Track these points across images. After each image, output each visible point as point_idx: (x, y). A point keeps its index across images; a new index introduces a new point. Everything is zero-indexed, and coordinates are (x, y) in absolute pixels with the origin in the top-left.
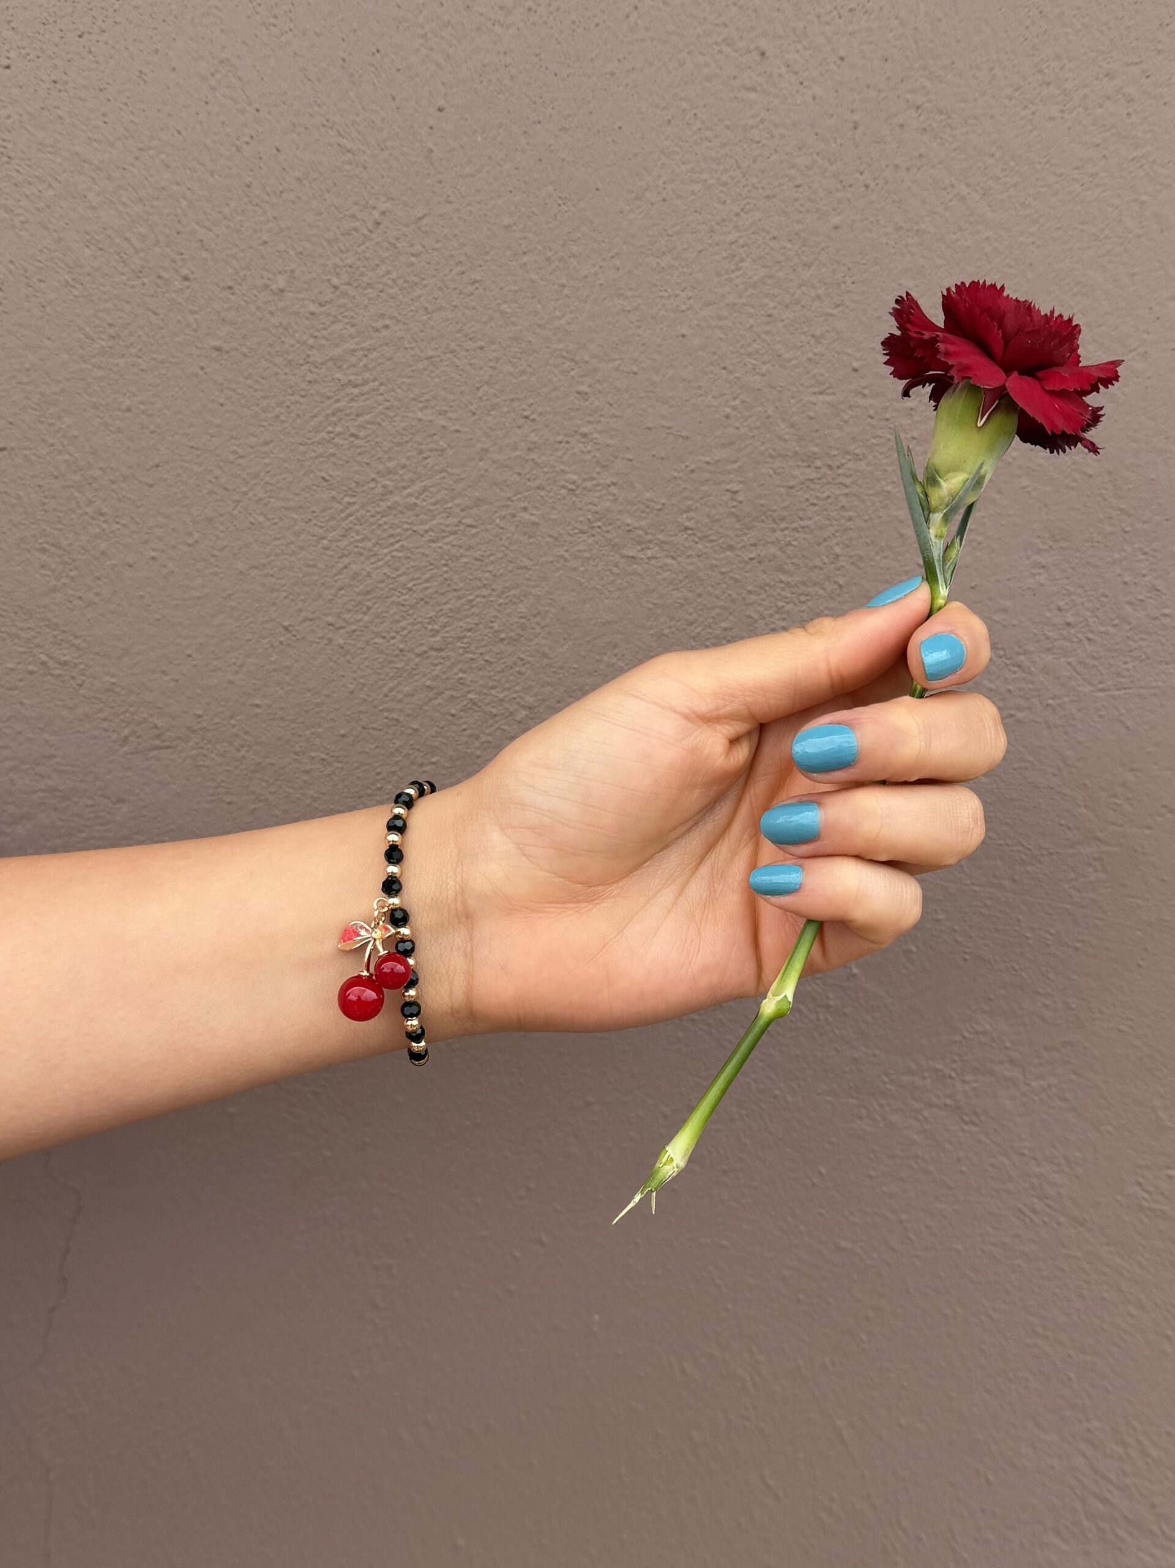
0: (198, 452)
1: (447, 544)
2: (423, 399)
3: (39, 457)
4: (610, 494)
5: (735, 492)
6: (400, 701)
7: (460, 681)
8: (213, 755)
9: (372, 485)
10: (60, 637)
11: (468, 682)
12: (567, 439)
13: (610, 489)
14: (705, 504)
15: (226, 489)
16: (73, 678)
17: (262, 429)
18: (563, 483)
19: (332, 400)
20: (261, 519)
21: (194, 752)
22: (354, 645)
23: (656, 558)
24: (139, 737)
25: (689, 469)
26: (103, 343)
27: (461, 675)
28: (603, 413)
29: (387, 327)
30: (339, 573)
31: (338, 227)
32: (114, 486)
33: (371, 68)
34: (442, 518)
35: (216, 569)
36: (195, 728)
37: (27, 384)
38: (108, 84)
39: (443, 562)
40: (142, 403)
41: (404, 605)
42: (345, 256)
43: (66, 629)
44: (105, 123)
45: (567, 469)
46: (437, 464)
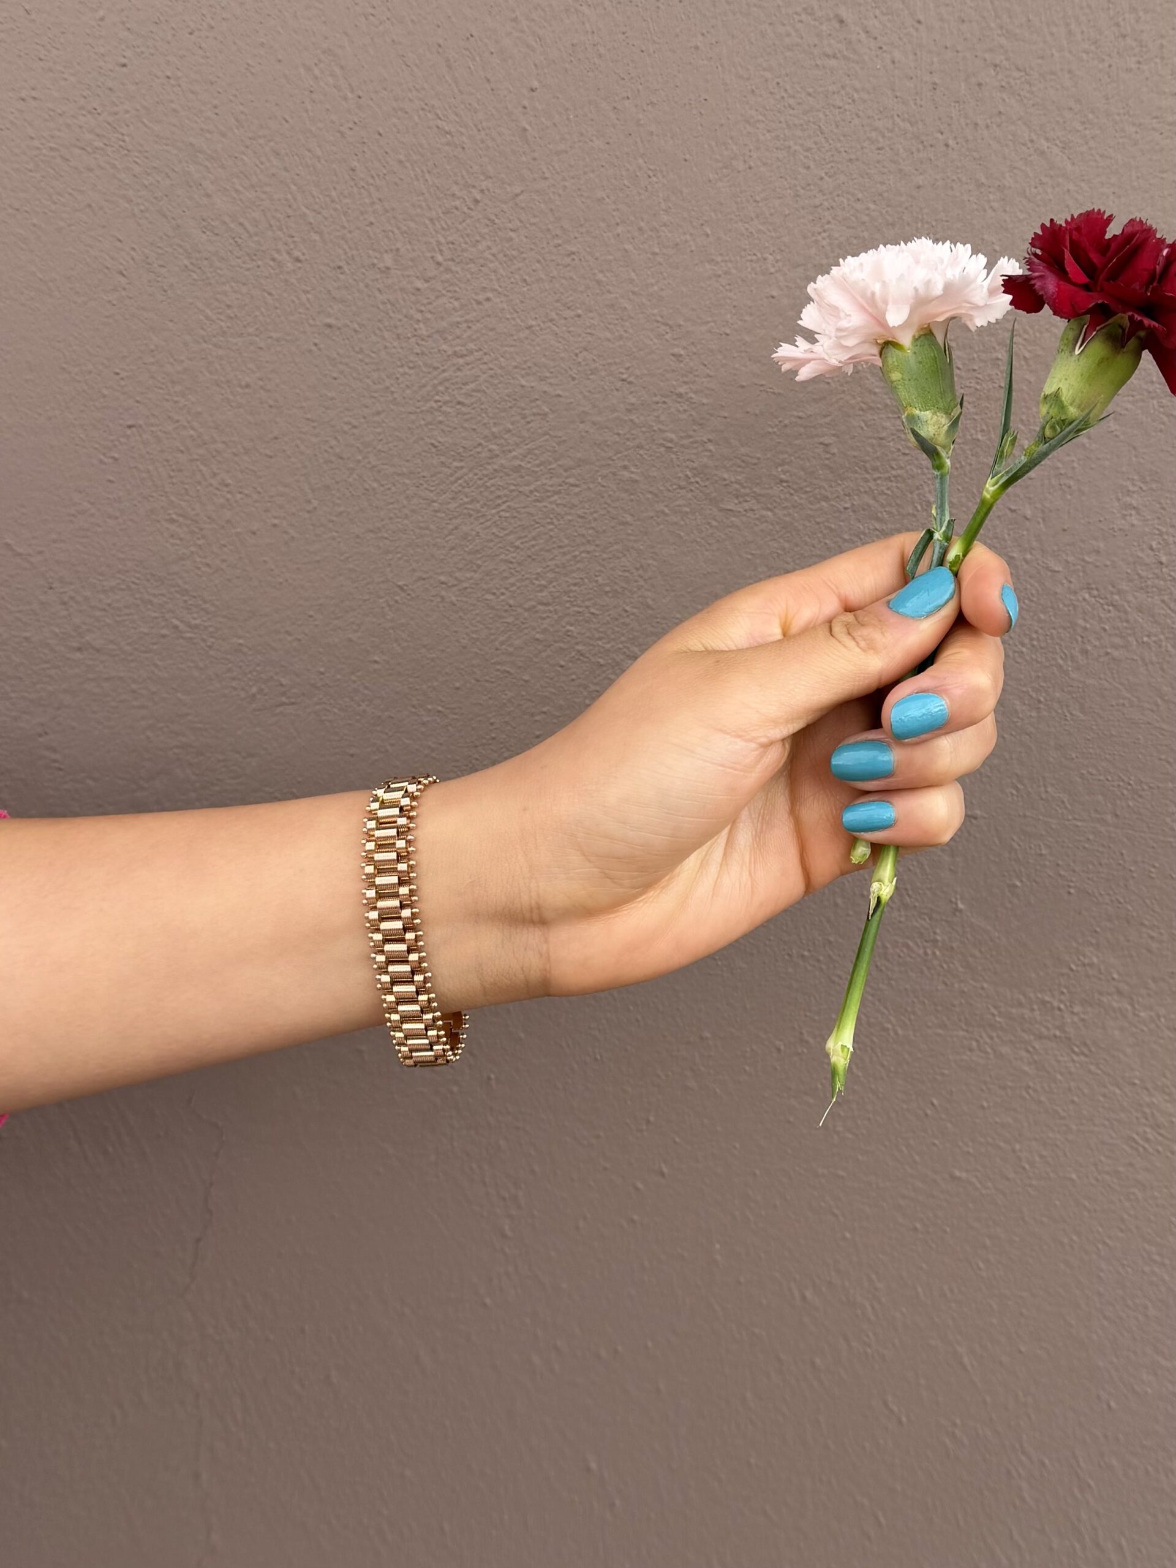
0: (315, 424)
1: (551, 503)
2: (524, 366)
3: (164, 432)
4: (707, 450)
5: (827, 445)
6: (511, 654)
7: (567, 633)
8: (336, 710)
9: (479, 449)
10: (190, 602)
11: (575, 634)
12: (664, 399)
13: (706, 445)
14: (799, 457)
15: (342, 458)
16: (204, 640)
17: (373, 400)
18: (661, 441)
19: (439, 371)
20: (375, 485)
21: (317, 707)
22: (466, 602)
23: (752, 510)
24: (265, 695)
25: (782, 424)
26: (223, 324)
27: (569, 628)
28: (696, 373)
29: (488, 299)
30: (450, 534)
31: (440, 206)
32: (236, 459)
33: (467, 53)
34: (546, 479)
35: (335, 534)
36: (318, 685)
37: (153, 364)
38: (218, 77)
39: (549, 520)
40: (261, 379)
41: (511, 563)
42: (448, 233)
43: (194, 594)
44: (216, 114)
45: (665, 428)
46: (540, 428)
